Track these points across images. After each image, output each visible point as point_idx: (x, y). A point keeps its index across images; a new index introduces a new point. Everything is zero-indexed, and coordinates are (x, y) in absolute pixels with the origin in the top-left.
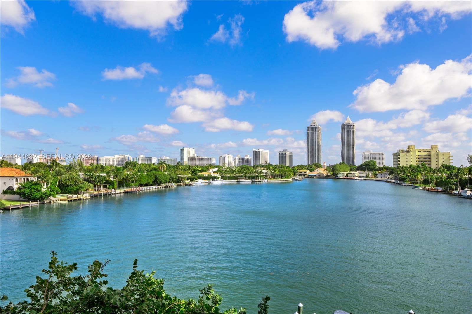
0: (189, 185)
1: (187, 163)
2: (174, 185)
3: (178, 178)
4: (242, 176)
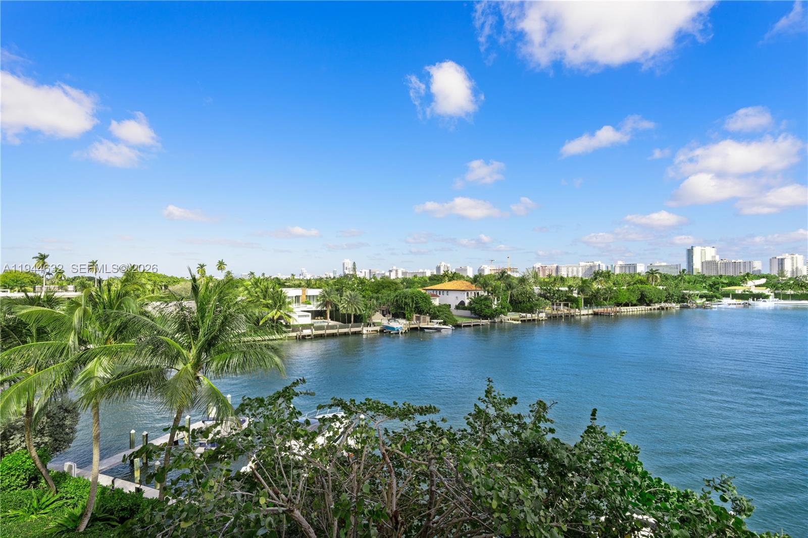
0: (704, 307)
1: (700, 271)
2: (675, 306)
3: (683, 295)
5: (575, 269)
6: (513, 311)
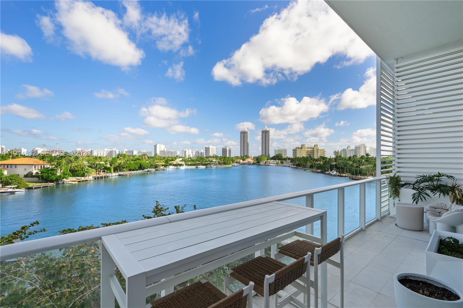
0: (164, 170)
1: (159, 155)
2: (153, 170)
3: (156, 165)
4: (199, 164)
5: (102, 152)
6: (72, 176)
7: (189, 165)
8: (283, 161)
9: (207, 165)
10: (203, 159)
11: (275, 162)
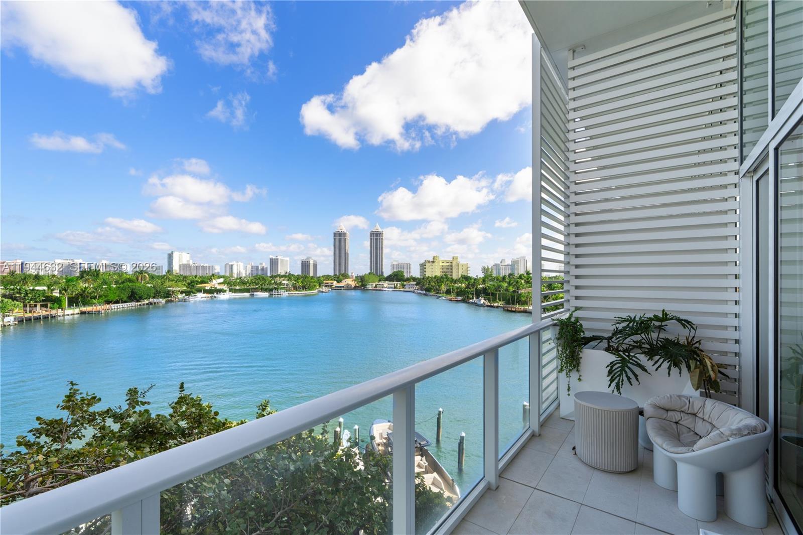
0: (184, 300)
1: (178, 272)
2: (163, 301)
3: (168, 292)
4: (256, 288)
7: (236, 291)
8: (405, 283)
9: (271, 290)
10: (264, 279)
11: (391, 284)
